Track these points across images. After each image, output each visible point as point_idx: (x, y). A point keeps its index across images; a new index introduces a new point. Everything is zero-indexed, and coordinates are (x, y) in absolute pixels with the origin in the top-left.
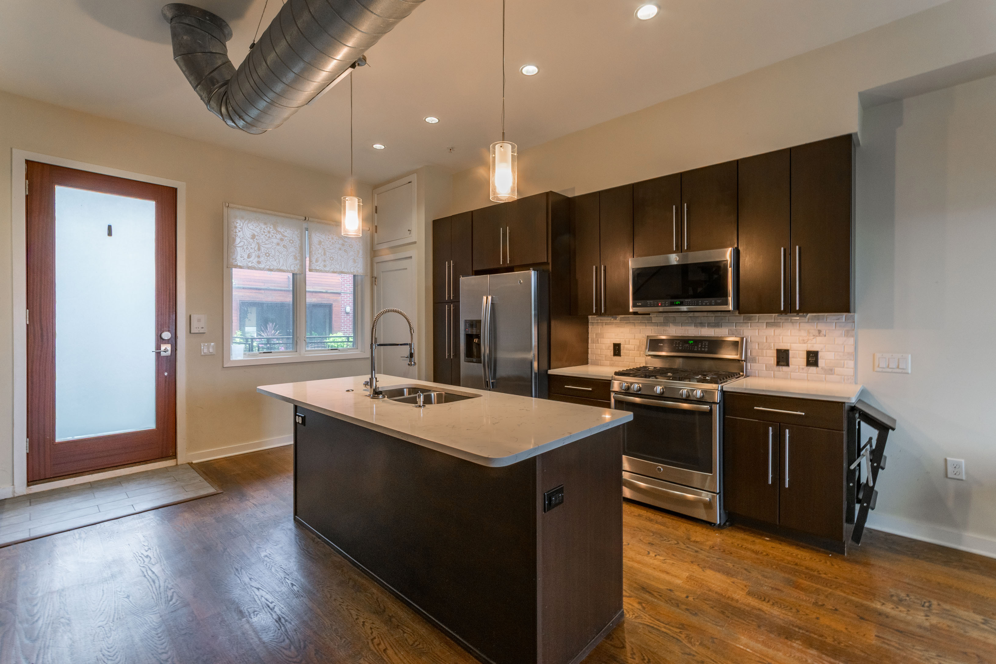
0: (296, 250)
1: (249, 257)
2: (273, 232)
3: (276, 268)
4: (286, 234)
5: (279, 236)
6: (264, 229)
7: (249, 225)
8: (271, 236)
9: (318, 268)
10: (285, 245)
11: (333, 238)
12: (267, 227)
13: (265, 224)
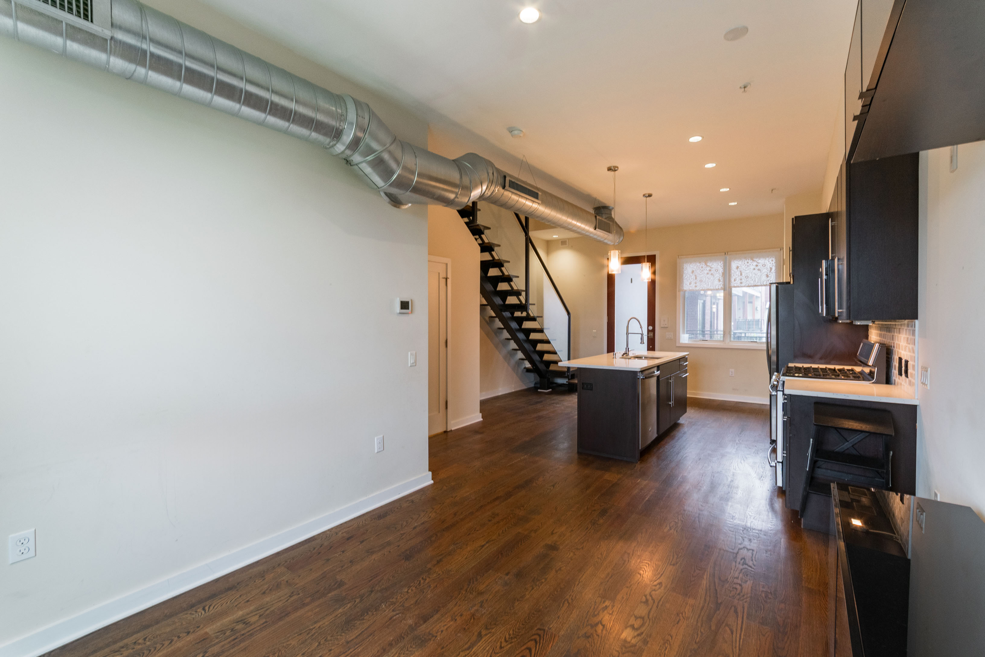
0: (720, 275)
1: (690, 284)
2: (705, 267)
3: (706, 288)
4: (713, 266)
5: (708, 268)
6: (699, 266)
7: (690, 265)
8: (703, 269)
9: (735, 285)
10: (712, 273)
11: (748, 263)
12: (701, 265)
13: (700, 263)
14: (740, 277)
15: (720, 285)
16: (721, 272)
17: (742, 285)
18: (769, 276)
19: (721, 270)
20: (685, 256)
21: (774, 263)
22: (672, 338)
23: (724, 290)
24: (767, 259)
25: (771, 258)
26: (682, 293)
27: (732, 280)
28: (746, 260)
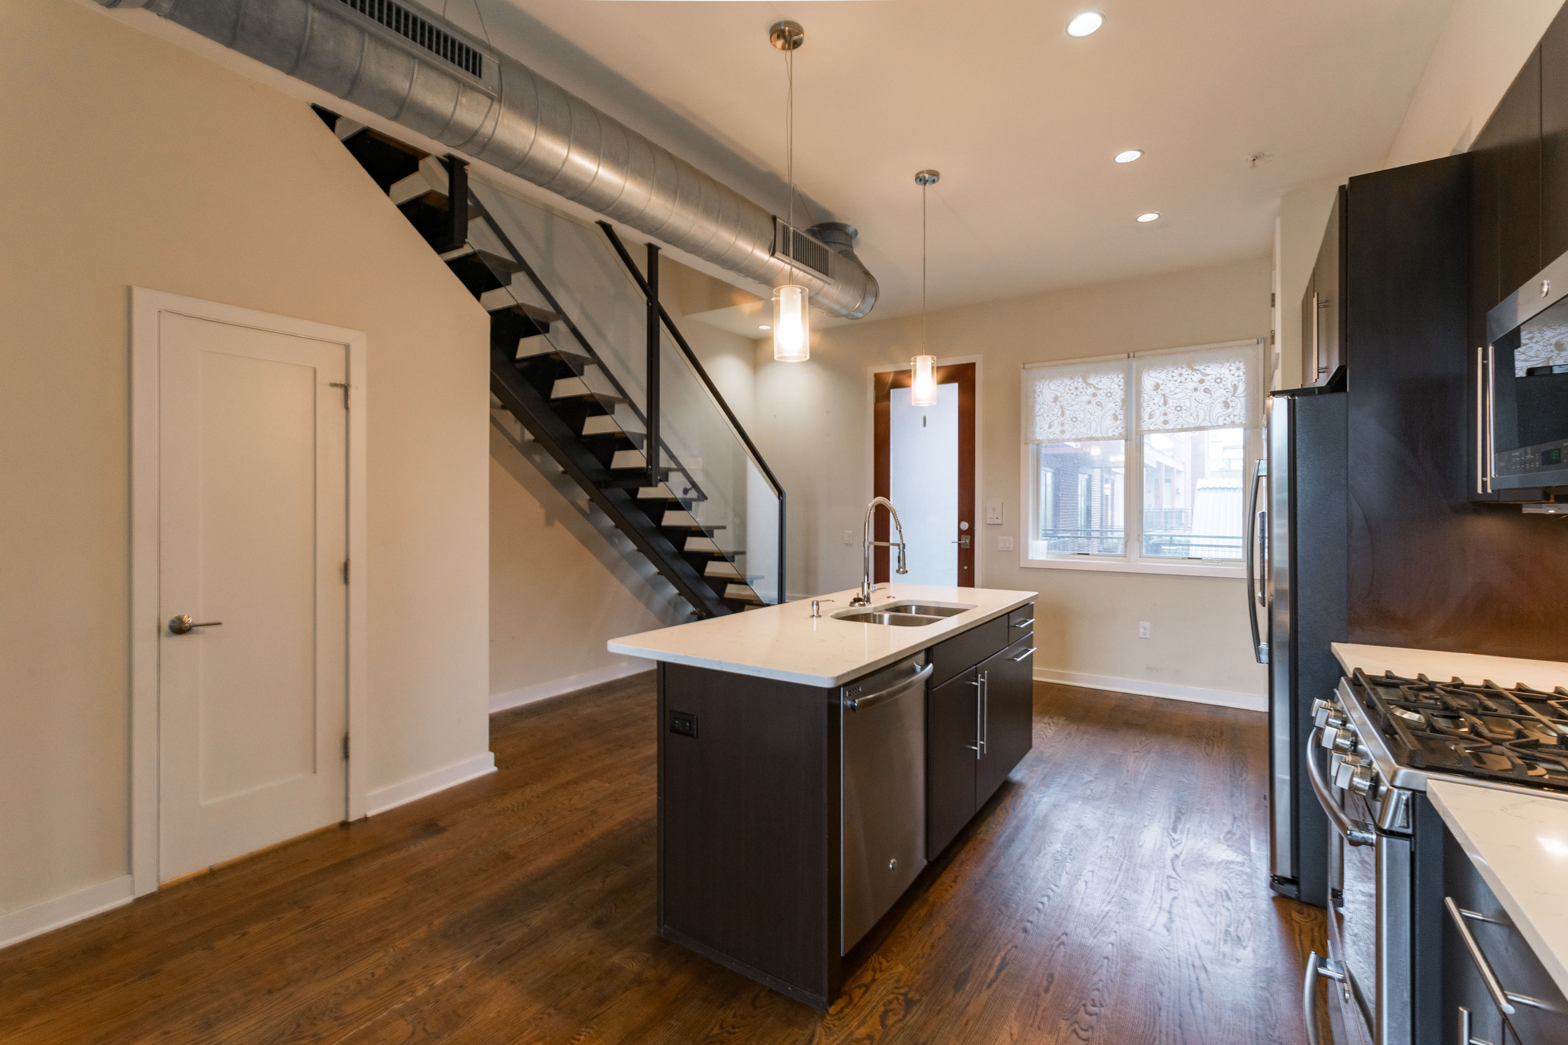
0: (1116, 405)
1: (1050, 426)
2: (1082, 386)
3: (1085, 436)
4: (1100, 386)
5: (1091, 391)
6: (1070, 385)
7: (1051, 384)
8: (1079, 393)
9: (1152, 427)
10: (1098, 402)
11: (1181, 375)
12: (1073, 383)
13: (1072, 378)
14: (1163, 409)
15: (1115, 427)
16: (1118, 397)
17: (1168, 427)
18: (1231, 404)
19: (1119, 394)
20: (1037, 365)
21: (1241, 374)
22: (1011, 549)
23: (1126, 440)
24: (1227, 365)
25: (1234, 362)
26: (1032, 448)
27: (1145, 415)
28: (1177, 369)
